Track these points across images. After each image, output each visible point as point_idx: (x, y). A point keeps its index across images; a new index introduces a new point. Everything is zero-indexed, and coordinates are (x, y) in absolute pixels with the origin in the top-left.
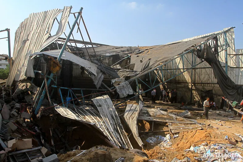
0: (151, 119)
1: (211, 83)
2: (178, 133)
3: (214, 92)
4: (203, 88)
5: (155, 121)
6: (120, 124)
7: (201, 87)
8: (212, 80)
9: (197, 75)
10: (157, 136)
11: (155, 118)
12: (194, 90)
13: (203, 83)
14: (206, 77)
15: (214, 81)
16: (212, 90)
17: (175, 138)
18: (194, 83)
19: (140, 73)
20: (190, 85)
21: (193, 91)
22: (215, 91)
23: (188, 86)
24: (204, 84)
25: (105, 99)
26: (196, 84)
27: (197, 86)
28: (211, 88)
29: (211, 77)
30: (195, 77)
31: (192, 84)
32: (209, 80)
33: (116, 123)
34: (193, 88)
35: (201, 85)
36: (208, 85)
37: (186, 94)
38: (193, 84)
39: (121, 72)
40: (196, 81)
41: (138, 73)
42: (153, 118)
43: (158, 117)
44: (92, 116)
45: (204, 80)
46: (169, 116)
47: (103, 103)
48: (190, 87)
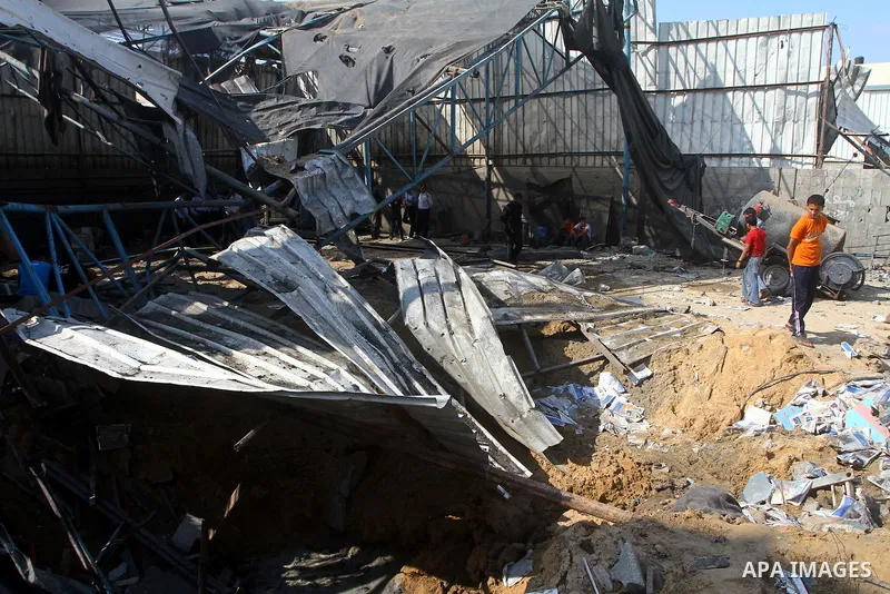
0: (512, 319)
1: (564, 155)
2: (646, 361)
3: (575, 184)
4: (535, 174)
5: (528, 323)
6: (412, 363)
7: (528, 169)
8: (568, 141)
9: (505, 123)
10: (560, 388)
11: (526, 310)
12: (498, 185)
13: (532, 156)
14: (544, 133)
15: (575, 144)
16: (569, 180)
17: (640, 383)
18: (495, 155)
19: (370, 112)
20: (480, 166)
21: (495, 191)
22: (581, 183)
23: (471, 169)
24: (537, 160)
25: (285, 247)
26: (506, 162)
27: (508, 169)
28: (564, 173)
29: (561, 132)
30: (499, 133)
31: (487, 162)
32: (555, 141)
33: (397, 360)
34: (494, 179)
35: (525, 163)
36: (553, 160)
37: (467, 202)
38: (490, 162)
39: (266, 114)
40: (506, 148)
41: (359, 112)
42: (517, 310)
43: (530, 306)
44: (268, 349)
45: (536, 144)
46: (561, 292)
47: (290, 270)
48: (482, 172)
